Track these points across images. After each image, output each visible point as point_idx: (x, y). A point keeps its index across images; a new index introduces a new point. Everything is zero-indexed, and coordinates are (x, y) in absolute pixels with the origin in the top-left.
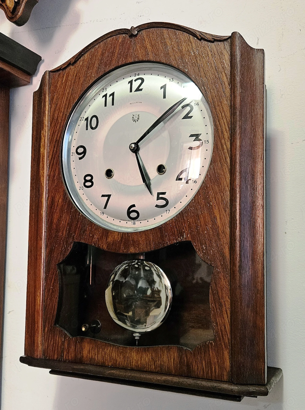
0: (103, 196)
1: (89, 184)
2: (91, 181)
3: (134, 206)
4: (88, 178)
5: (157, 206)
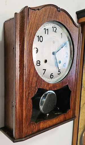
0: (43, 70)
1: (39, 64)
2: (39, 63)
3: (52, 74)
4: (39, 62)
5: (58, 74)
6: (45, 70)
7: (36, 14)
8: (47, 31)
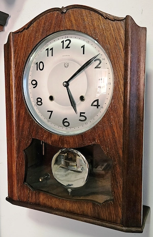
0: (48, 111)
1: (40, 103)
3: (66, 119)
4: (39, 100)
5: (80, 120)
6: (52, 112)
7: (24, 36)
8: (50, 52)
